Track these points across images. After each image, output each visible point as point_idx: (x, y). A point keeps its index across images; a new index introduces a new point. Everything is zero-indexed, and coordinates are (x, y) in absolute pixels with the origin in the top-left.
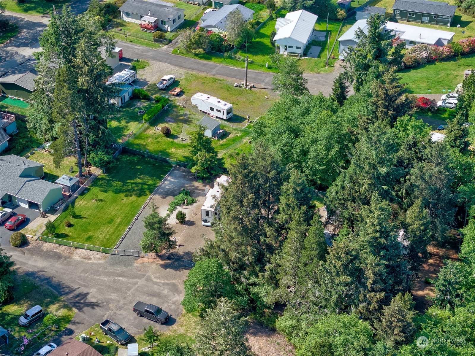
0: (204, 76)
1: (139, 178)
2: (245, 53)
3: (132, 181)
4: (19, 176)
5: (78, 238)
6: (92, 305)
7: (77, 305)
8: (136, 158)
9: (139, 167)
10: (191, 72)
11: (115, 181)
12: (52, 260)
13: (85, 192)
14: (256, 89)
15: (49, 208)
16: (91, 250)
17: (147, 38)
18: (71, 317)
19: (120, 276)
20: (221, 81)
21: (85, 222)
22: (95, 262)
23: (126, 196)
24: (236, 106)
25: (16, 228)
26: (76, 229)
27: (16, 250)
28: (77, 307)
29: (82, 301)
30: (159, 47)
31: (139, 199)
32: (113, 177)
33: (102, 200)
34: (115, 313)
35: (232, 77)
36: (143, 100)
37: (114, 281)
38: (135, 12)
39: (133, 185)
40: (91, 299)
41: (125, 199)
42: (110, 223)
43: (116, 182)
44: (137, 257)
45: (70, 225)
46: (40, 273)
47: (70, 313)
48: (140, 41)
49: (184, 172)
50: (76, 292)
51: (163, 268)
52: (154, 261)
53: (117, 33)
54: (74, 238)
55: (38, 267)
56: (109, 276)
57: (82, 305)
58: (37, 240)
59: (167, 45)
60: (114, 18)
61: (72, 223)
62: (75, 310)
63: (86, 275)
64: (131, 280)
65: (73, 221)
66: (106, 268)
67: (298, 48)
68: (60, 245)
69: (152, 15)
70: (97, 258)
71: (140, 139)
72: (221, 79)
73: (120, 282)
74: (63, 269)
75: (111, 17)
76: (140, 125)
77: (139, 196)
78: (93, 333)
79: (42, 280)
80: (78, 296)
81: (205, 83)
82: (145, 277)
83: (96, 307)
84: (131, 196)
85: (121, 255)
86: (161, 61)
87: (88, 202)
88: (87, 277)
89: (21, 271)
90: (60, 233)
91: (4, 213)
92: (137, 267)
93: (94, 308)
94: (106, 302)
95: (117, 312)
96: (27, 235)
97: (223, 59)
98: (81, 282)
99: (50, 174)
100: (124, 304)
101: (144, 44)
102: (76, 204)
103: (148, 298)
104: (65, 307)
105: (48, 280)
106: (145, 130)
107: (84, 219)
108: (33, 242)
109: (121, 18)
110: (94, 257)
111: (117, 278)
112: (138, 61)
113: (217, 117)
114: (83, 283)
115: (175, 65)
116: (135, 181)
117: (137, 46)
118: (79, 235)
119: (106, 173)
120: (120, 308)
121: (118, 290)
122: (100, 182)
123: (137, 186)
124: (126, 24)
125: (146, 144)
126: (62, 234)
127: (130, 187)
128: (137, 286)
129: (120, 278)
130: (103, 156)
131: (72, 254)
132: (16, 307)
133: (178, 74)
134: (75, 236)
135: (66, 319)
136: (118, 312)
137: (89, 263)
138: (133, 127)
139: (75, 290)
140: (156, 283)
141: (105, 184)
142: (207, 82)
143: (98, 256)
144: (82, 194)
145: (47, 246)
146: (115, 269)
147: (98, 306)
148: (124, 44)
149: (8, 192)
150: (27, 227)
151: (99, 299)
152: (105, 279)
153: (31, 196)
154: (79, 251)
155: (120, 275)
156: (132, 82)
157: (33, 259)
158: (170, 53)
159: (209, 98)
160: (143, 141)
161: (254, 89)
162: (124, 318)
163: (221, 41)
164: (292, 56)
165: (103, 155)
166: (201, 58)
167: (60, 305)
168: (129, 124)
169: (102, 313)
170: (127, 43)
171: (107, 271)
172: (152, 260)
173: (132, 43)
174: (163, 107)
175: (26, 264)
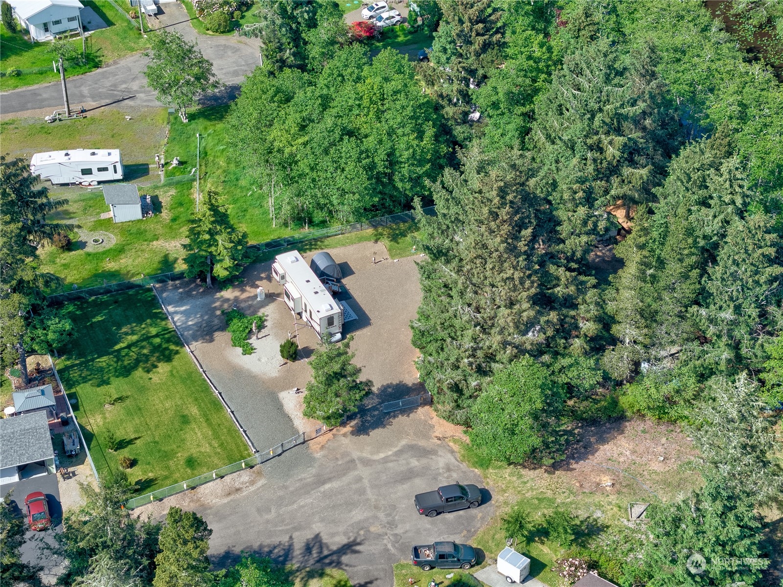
1: (127, 334)
3: (122, 345)
7: (326, 561)
9: (99, 318)
14: (90, 113)
16: (222, 477)
18: (346, 582)
21: (147, 444)
22: (252, 489)
23: (147, 372)
26: (148, 463)
28: (330, 566)
29: (326, 552)
31: (175, 363)
32: (83, 356)
33: (120, 399)
37: (326, 495)
39: (133, 349)
41: (152, 375)
42: (186, 422)
43: (98, 360)
44: (301, 443)
49: (178, 288)
50: (298, 545)
51: (362, 436)
52: (334, 434)
56: (307, 493)
57: (335, 558)
61: (129, 457)
63: (273, 514)
64: (346, 479)
65: (125, 454)
66: (285, 487)
67: (71, 19)
68: (161, 499)
70: (246, 481)
73: (336, 492)
77: (167, 358)
80: (308, 549)
82: (357, 462)
84: (155, 366)
85: (278, 456)
87: (103, 414)
88: (279, 515)
92: (324, 456)
94: (361, 529)
95: (396, 532)
98: (283, 528)
107: (138, 442)
110: (242, 483)
111: (322, 489)
113: (99, 183)
114: (287, 527)
116: (127, 342)
118: (167, 468)
119: (59, 356)
120: (392, 524)
122: (74, 374)
123: (142, 347)
127: (132, 353)
128: (365, 481)
129: (327, 486)
136: (398, 531)
140: (385, 460)
141: (87, 372)
143: (245, 478)
144: (74, 407)
154: (204, 489)
159: (68, 154)
167: (302, 578)
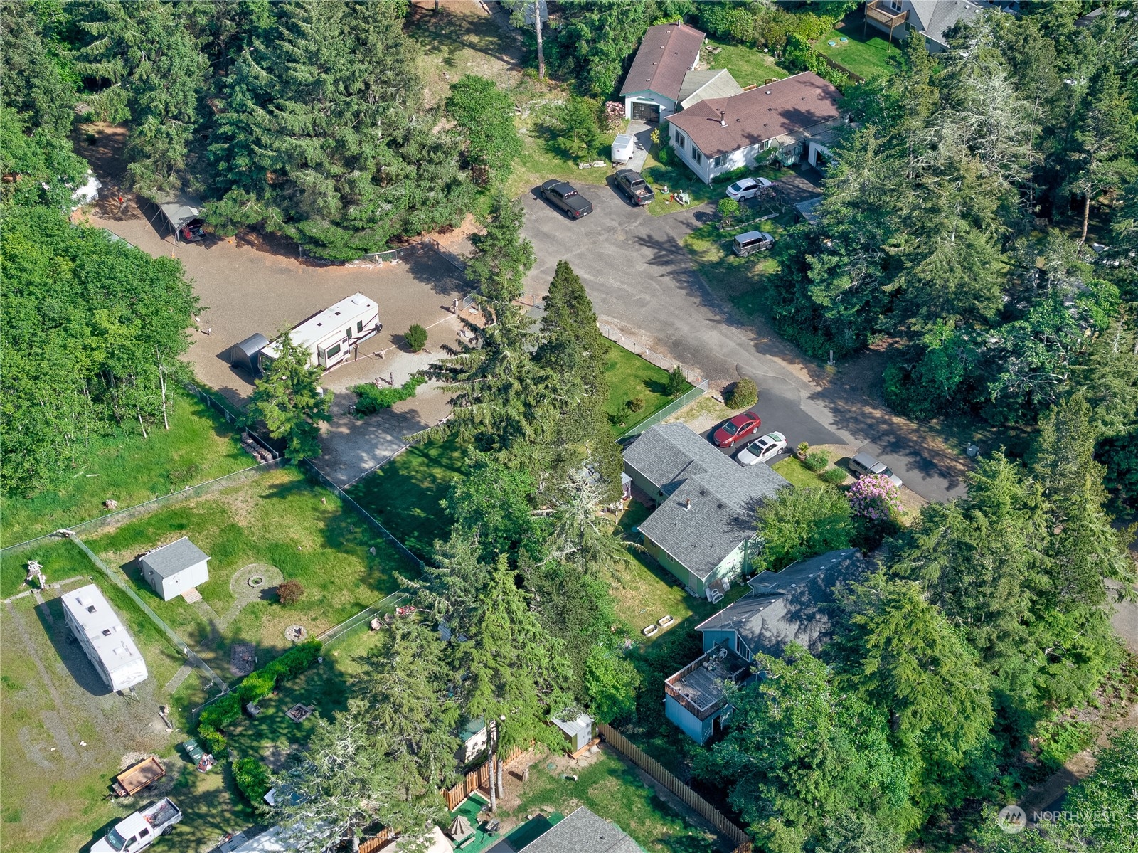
5: (629, 375)
6: (648, 242)
7: (673, 249)
12: (691, 342)
18: (691, 235)
28: (677, 246)
34: (620, 224)
40: (649, 253)
46: (718, 318)
47: (690, 241)
50: (669, 268)
54: (636, 376)
55: (721, 332)
56: (603, 285)
57: (666, 246)
58: (705, 390)
61: (627, 410)
62: (681, 243)
63: (643, 296)
65: (624, 413)
66: (603, 301)
68: (667, 370)
74: (677, 317)
78: (667, 203)
79: (719, 306)
80: (667, 263)
83: (645, 237)
88: (641, 292)
89: (749, 333)
90: (658, 394)
93: (649, 237)
96: (722, 403)
98: (655, 284)
100: (599, 234)
104: (693, 252)
105: (708, 302)
108: (716, 389)
111: (592, 278)
118: (623, 381)
120: (609, 230)
121: (600, 257)
131: (652, 346)
134: (632, 378)
135: (699, 234)
136: (615, 224)
137: (629, 321)
139: (670, 273)
147: (641, 239)
151: (637, 250)
152: (613, 282)
154: (636, 349)
157: (724, 351)
162: (610, 214)
167: (700, 257)
171: (603, 296)
175: (738, 344)
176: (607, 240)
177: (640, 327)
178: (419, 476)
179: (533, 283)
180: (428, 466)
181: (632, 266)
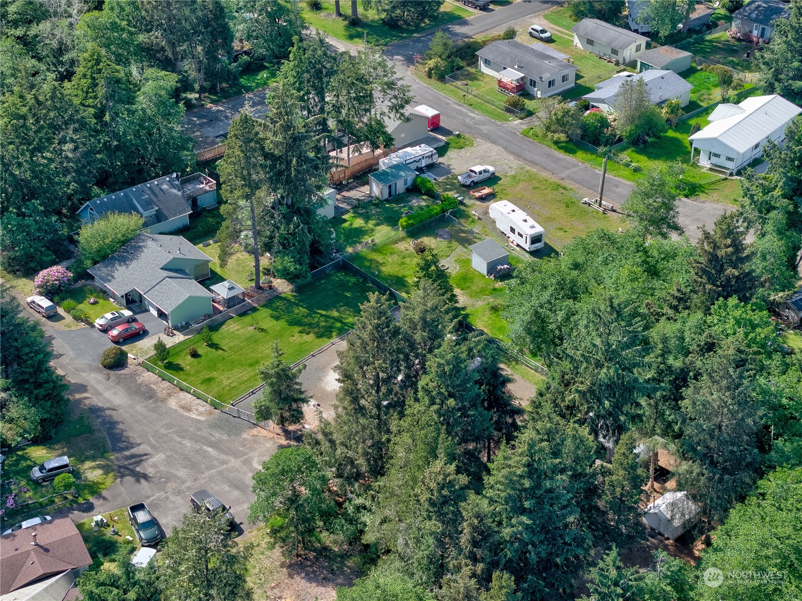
0: (545, 178)
1: (338, 311)
2: (638, 152)
3: (324, 313)
4: (161, 267)
5: (193, 376)
7: (121, 470)
8: (353, 280)
9: (349, 295)
10: (528, 168)
11: (301, 306)
12: (138, 398)
13: (249, 312)
14: (614, 213)
15: (184, 323)
16: (198, 398)
17: (496, 104)
19: (211, 447)
20: (566, 190)
21: (220, 356)
22: (194, 416)
23: (300, 332)
24: (563, 233)
25: (121, 340)
26: (199, 363)
27: (101, 372)
29: (131, 467)
30: (509, 121)
31: (317, 341)
32: (301, 301)
33: (262, 330)
34: (167, 498)
35: (589, 188)
36: (425, 197)
37: (198, 451)
38: (499, 60)
39: (321, 319)
40: (148, 468)
41: (297, 335)
42: (251, 365)
43: (301, 308)
44: (254, 424)
45: (195, 355)
46: (108, 412)
48: (483, 107)
52: (274, 437)
53: (458, 88)
54: (188, 375)
56: (197, 441)
57: (127, 473)
58: (139, 364)
59: (521, 119)
60: (469, 65)
61: (200, 352)
63: (166, 432)
64: (222, 457)
65: (202, 349)
67: (729, 159)
68: (163, 380)
69: (520, 68)
70: (200, 411)
71: (380, 252)
72: (569, 187)
73: (204, 455)
74: (142, 415)
75: (462, 63)
76: (393, 233)
77: (319, 336)
78: (116, 518)
79: (104, 423)
81: (538, 188)
82: (246, 457)
83: (142, 481)
84: (308, 333)
85: (234, 417)
86: (494, 142)
87: (242, 328)
88: (166, 435)
89: (87, 403)
90: (175, 363)
91: (117, 315)
92: (245, 439)
93: (138, 481)
94: (166, 478)
95: (171, 497)
96: (129, 355)
97: (594, 157)
99: (220, 276)
100: (189, 488)
101: (488, 112)
102: (224, 327)
103: (227, 488)
104: (104, 468)
105: (111, 425)
106: (396, 242)
107: (220, 352)
108: (131, 367)
109: (477, 67)
110: (196, 409)
112: (458, 136)
114: (154, 443)
115: (512, 153)
116: (329, 313)
117: (473, 113)
118: (198, 372)
119: (295, 291)
121: (193, 466)
122: (279, 303)
123: (326, 321)
124: (480, 78)
125: (384, 263)
126: (178, 365)
127: (316, 320)
128: (224, 466)
130: (289, 264)
131: (170, 396)
132: (44, 451)
133: (507, 167)
134: (192, 373)
137: (182, 416)
138: (382, 233)
140: (254, 471)
141: (283, 308)
142: (543, 188)
143: (202, 409)
144: (243, 314)
145: (148, 377)
146: (211, 434)
148: (457, 107)
149: (137, 287)
150: (137, 343)
151: (155, 470)
152: (188, 443)
153: (162, 300)
154: (183, 395)
155: (212, 445)
156: (426, 166)
157: (114, 390)
158: (518, 133)
159: (513, 211)
160: (381, 257)
161: (610, 214)
162: (174, 509)
163: (602, 126)
164: (717, 171)
165: (290, 262)
166: (560, 148)
167: (100, 464)
168: (379, 228)
169: (149, 493)
170: (460, 105)
171: (199, 433)
172: (272, 435)
173: (470, 108)
174: (443, 211)
175: (101, 394)
176: (183, 482)
177: (176, 410)
178: (348, 312)
179: (255, 446)
180: (342, 318)
181: (168, 456)
